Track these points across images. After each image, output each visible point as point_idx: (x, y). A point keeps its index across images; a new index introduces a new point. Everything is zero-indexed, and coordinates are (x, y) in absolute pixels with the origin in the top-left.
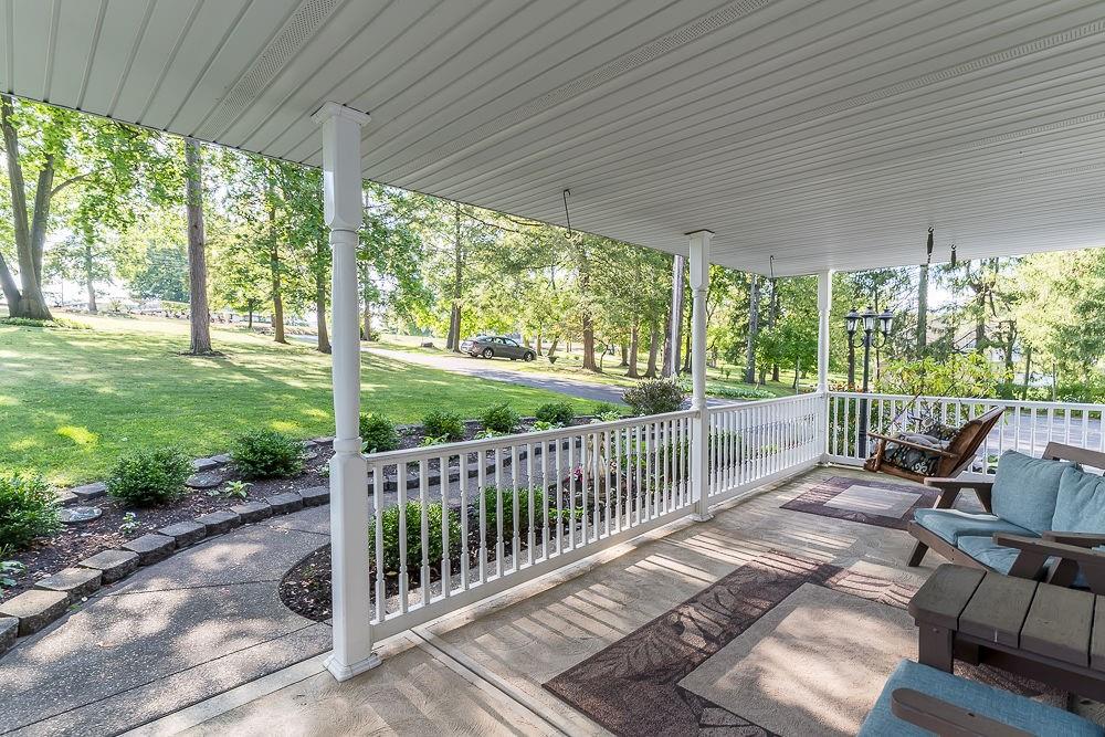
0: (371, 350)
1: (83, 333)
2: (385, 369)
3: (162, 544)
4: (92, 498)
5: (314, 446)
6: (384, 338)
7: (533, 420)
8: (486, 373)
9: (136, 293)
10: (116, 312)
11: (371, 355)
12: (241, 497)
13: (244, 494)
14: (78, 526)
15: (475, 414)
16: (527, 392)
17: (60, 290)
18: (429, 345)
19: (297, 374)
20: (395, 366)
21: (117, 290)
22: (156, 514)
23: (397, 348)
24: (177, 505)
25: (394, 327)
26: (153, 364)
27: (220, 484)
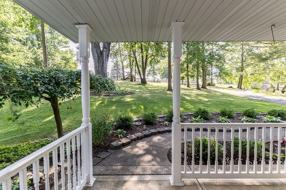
0: (211, 89)
1: (151, 86)
2: (214, 94)
3: (149, 133)
4: (141, 120)
5: (187, 115)
6: (216, 85)
7: (266, 115)
8: (250, 96)
9: (161, 77)
10: (158, 82)
11: (211, 90)
12: (167, 125)
13: (168, 125)
14: (137, 126)
15: (241, 110)
16: (267, 104)
17: (149, 78)
18: (231, 87)
19: (189, 96)
20: (218, 93)
21: (158, 77)
22: (150, 126)
23: (220, 88)
24: (154, 125)
25: (220, 82)
26: (159, 93)
27: (164, 122)
